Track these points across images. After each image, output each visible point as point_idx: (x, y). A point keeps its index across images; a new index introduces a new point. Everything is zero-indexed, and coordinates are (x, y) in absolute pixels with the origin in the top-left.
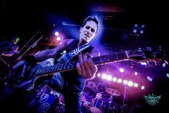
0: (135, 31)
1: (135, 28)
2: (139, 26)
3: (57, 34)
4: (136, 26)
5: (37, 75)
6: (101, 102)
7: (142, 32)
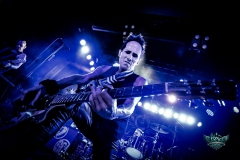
0: (195, 45)
1: (196, 41)
2: (202, 38)
3: (83, 42)
4: (197, 37)
5: (52, 105)
6: (142, 141)
7: (204, 47)
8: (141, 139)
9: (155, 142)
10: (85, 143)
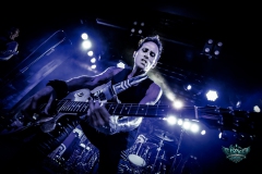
0: (207, 50)
1: (209, 46)
2: (215, 44)
3: (85, 36)
4: (210, 42)
6: (146, 148)
7: (217, 53)
8: (144, 147)
9: (159, 149)
10: (82, 148)
